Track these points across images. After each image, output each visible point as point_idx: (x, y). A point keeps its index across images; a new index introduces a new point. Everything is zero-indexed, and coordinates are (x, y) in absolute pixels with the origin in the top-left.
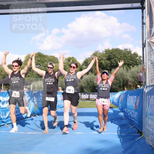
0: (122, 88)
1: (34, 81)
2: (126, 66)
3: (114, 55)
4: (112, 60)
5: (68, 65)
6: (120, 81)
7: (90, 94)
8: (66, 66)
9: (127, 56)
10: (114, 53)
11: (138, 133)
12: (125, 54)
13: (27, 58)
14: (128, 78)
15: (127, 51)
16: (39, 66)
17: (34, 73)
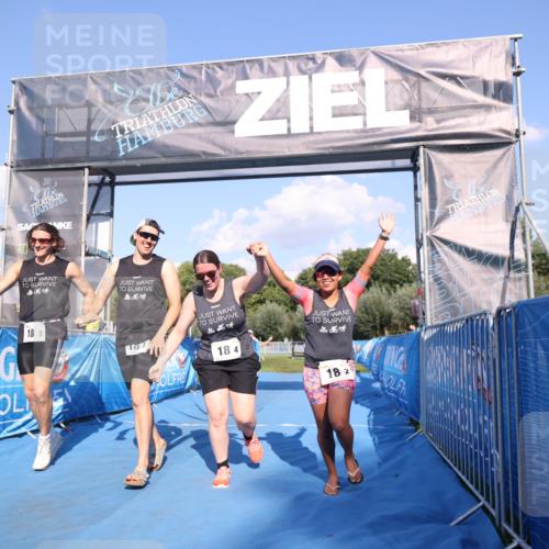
0: (378, 331)
2: (388, 285)
6: (375, 317)
9: (389, 264)
10: (360, 257)
11: (410, 425)
12: (383, 260)
14: (391, 311)
15: (388, 254)
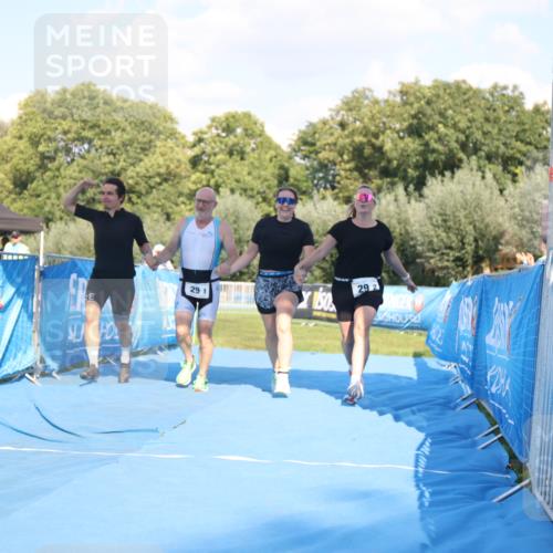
0: (469, 269)
1: (61, 219)
2: (497, 168)
3: (442, 114)
4: (427, 137)
5: (222, 150)
6: (463, 237)
7: (317, 288)
8: (215, 155)
9: (504, 118)
10: (441, 101)
13: (29, 110)
14: (500, 225)
15: (504, 95)
16: (86, 146)
17: (59, 181)
